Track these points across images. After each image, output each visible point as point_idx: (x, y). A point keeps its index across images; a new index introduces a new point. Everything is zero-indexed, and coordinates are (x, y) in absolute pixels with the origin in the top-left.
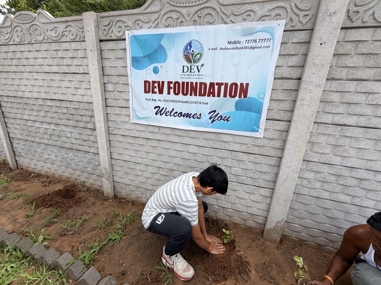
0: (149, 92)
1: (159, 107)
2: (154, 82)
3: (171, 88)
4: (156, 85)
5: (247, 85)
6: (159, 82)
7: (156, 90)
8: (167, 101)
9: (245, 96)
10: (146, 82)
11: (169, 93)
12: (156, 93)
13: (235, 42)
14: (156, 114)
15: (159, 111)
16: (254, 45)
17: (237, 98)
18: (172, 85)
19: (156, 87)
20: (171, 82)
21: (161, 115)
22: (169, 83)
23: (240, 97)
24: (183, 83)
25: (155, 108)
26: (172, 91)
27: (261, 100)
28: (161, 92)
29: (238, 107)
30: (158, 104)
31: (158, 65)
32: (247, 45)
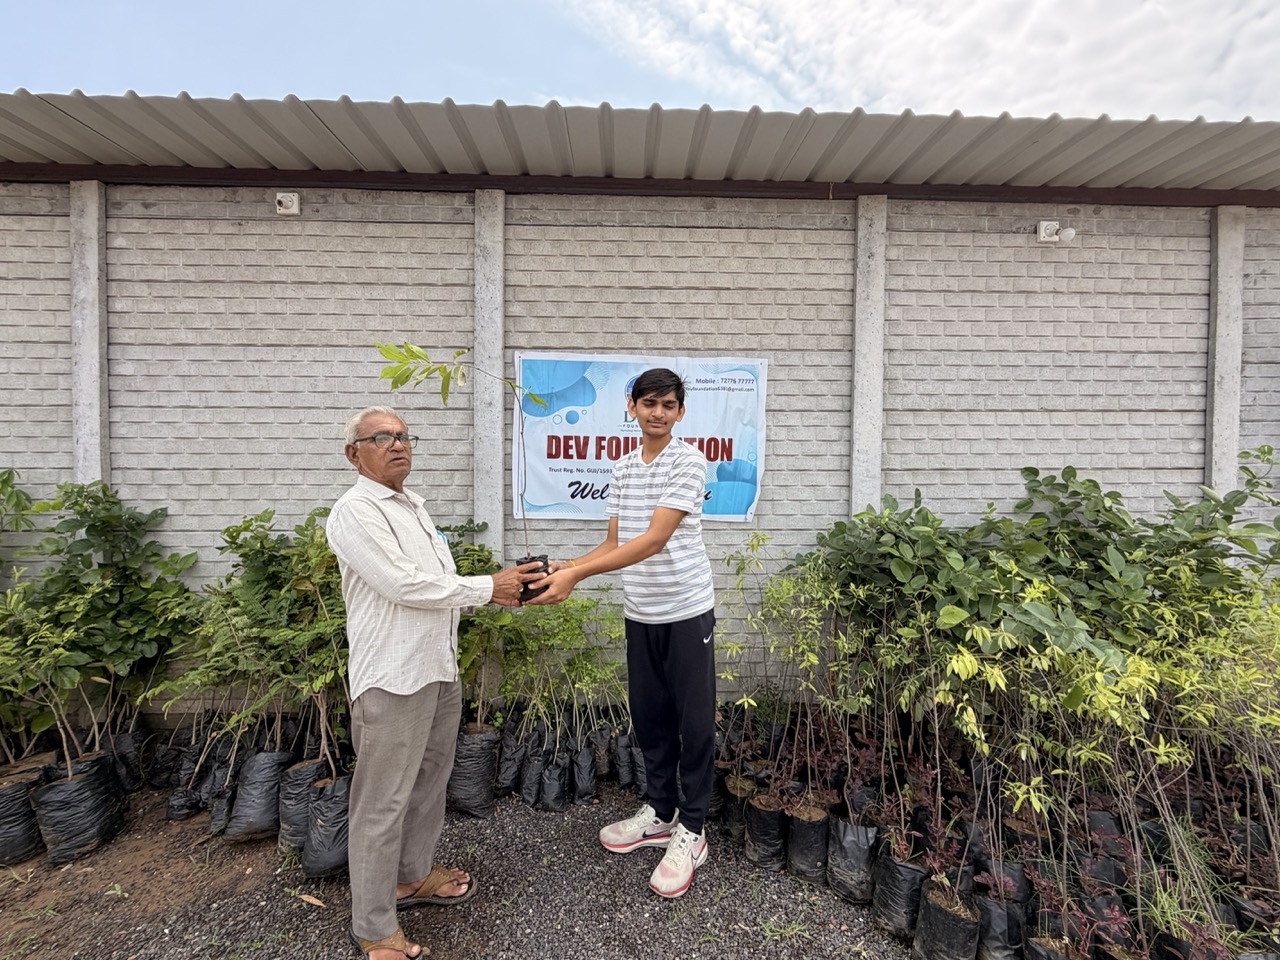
0: (557, 456)
1: (579, 483)
2: (567, 439)
3: (603, 448)
4: (572, 443)
5: (730, 440)
6: (577, 439)
7: (573, 452)
8: (595, 471)
9: (729, 458)
10: (551, 438)
11: (598, 457)
12: (571, 457)
13: (706, 381)
14: (573, 496)
15: (580, 491)
16: (733, 386)
17: (719, 461)
18: (604, 443)
19: (571, 447)
20: (604, 439)
21: (583, 497)
22: (600, 439)
23: (722, 459)
24: (626, 439)
25: (571, 485)
26: (604, 453)
27: (754, 464)
28: (582, 455)
29: (721, 474)
30: (576, 477)
31: (578, 409)
32: (724, 385)
